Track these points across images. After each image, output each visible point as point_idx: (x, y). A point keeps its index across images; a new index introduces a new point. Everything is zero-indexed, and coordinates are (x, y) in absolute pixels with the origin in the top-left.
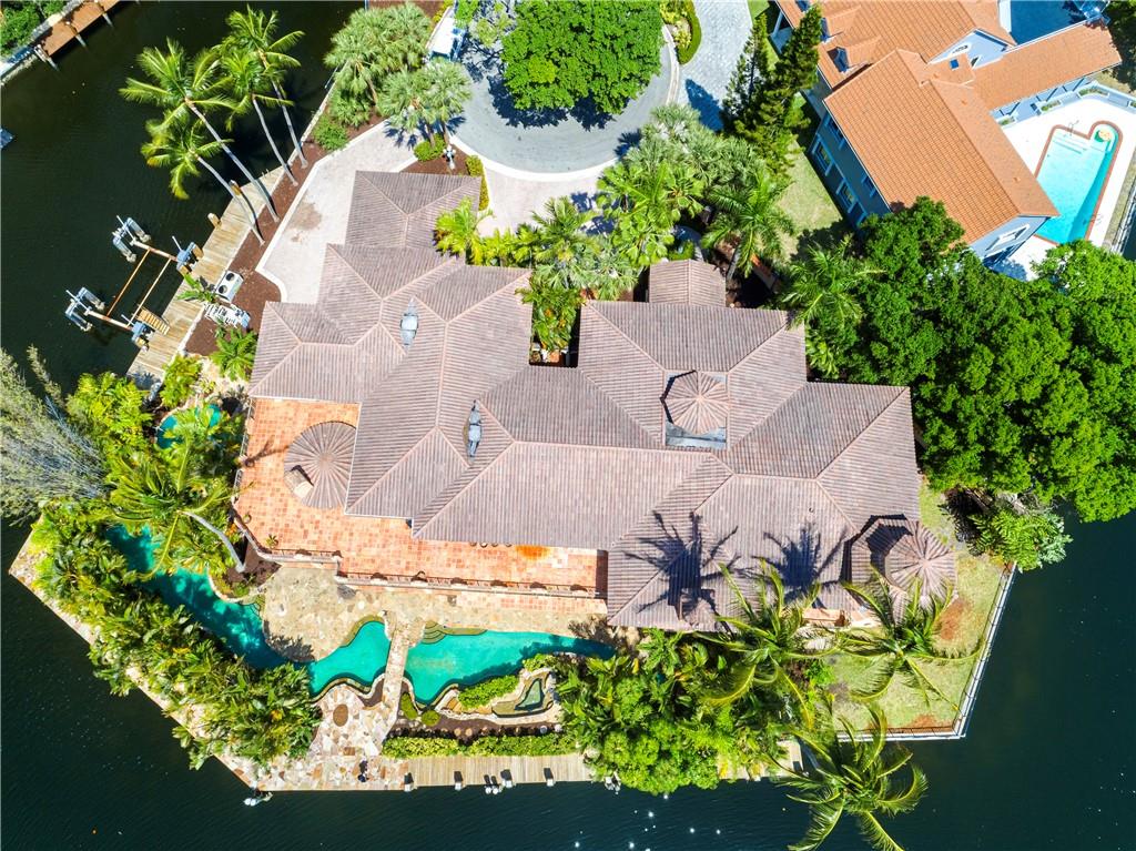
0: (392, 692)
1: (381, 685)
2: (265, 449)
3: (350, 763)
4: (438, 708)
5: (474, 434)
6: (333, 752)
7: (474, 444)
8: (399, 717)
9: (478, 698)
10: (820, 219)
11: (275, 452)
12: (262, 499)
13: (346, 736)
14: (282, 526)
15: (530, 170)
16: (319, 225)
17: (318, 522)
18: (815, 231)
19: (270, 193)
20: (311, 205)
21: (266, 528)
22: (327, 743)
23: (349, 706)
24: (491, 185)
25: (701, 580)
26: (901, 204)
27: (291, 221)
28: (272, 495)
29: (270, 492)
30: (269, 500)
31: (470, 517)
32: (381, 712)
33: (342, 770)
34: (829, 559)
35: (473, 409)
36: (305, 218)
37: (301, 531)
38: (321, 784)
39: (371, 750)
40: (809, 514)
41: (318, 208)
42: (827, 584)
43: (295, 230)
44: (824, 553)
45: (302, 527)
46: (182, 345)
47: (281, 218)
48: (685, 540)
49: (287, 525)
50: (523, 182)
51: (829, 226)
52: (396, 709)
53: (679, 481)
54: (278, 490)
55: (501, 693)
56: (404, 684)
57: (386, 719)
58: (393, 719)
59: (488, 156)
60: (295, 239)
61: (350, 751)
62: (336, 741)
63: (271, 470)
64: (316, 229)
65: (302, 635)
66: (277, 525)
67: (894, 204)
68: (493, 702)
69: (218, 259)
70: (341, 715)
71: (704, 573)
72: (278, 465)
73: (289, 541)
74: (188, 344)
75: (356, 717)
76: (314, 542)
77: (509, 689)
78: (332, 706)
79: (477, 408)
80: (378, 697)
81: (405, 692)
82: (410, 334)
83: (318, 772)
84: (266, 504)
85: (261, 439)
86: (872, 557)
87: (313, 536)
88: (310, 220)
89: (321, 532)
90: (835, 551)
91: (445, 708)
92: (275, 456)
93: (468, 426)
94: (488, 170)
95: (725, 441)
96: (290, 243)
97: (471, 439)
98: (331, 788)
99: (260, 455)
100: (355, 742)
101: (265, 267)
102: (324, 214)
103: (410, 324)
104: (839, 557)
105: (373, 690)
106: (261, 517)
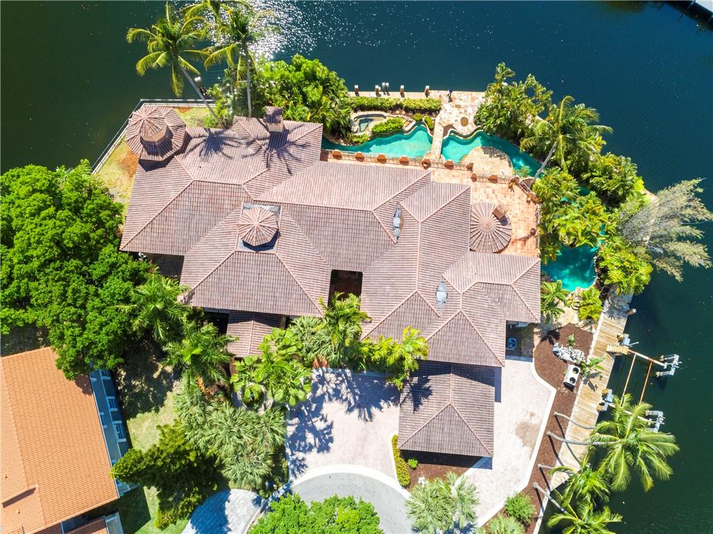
0: (439, 130)
1: (444, 135)
2: (525, 241)
3: (457, 102)
4: (414, 122)
5: (397, 221)
6: (467, 106)
7: (397, 215)
8: (434, 120)
9: (393, 123)
10: (143, 422)
11: (519, 240)
12: (522, 212)
13: (461, 113)
14: (508, 197)
15: (360, 476)
16: (516, 426)
17: (488, 198)
18: (149, 411)
19: (558, 462)
20: (525, 445)
21: (516, 196)
22: (470, 110)
23: (460, 125)
24: (390, 460)
25: (270, 138)
26: (84, 392)
27: (538, 430)
28: (517, 214)
29: (518, 216)
30: (517, 211)
31: (398, 179)
32: (444, 122)
33: (461, 100)
34: (196, 147)
35: (398, 237)
36: (528, 433)
37: (496, 193)
38: (471, 94)
39: (447, 106)
40: (202, 166)
41: (519, 441)
42: (200, 137)
43: (534, 423)
44: (198, 149)
45: (496, 196)
46: (595, 337)
47: (545, 435)
48: (276, 155)
49: (505, 197)
50: (366, 465)
51: (139, 415)
52: (436, 123)
53: (275, 188)
54: (513, 217)
55: (381, 125)
56: (433, 134)
57: (441, 119)
58: (437, 119)
59: (393, 490)
60: (532, 415)
61: (458, 106)
62: (465, 111)
63: (520, 229)
64: (518, 423)
65: (490, 159)
66: (511, 198)
67: (90, 394)
68: (385, 121)
69: (586, 405)
70: (464, 122)
71: (267, 141)
72: (516, 231)
73: (502, 188)
74: (592, 339)
75: (456, 121)
76: (488, 187)
77: (376, 126)
78: (469, 126)
79: (396, 238)
80: (446, 129)
81: (432, 130)
82: (441, 288)
83: (473, 99)
84: (519, 209)
85: (529, 248)
86: (172, 138)
87: (489, 191)
88: (524, 430)
89: (485, 192)
90: (192, 150)
91: (410, 121)
92: (519, 237)
93: (401, 226)
94: (393, 476)
95: (244, 208)
96: (535, 412)
97: (399, 218)
98: (466, 93)
99: (528, 238)
100: (456, 110)
101: (550, 392)
102: (514, 435)
103: (441, 295)
104: (189, 147)
105: (449, 132)
106: (521, 202)
